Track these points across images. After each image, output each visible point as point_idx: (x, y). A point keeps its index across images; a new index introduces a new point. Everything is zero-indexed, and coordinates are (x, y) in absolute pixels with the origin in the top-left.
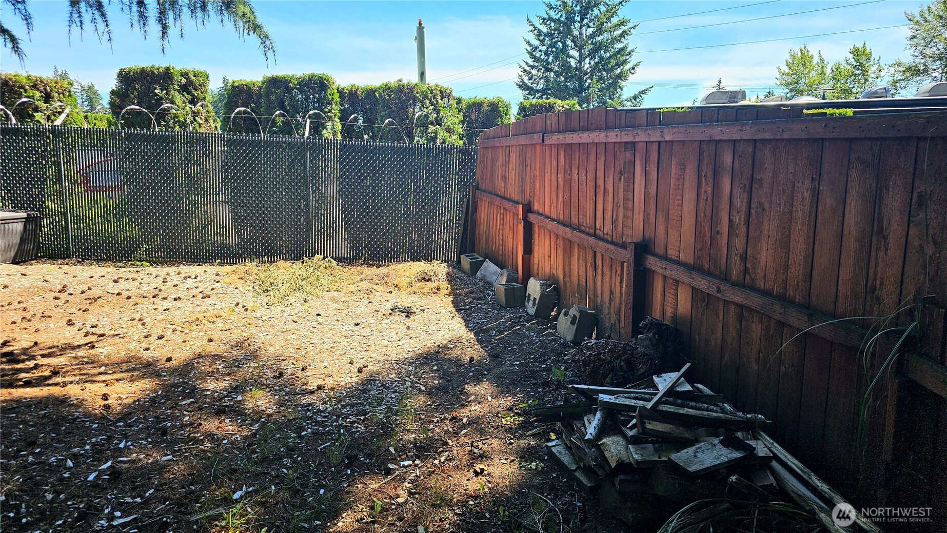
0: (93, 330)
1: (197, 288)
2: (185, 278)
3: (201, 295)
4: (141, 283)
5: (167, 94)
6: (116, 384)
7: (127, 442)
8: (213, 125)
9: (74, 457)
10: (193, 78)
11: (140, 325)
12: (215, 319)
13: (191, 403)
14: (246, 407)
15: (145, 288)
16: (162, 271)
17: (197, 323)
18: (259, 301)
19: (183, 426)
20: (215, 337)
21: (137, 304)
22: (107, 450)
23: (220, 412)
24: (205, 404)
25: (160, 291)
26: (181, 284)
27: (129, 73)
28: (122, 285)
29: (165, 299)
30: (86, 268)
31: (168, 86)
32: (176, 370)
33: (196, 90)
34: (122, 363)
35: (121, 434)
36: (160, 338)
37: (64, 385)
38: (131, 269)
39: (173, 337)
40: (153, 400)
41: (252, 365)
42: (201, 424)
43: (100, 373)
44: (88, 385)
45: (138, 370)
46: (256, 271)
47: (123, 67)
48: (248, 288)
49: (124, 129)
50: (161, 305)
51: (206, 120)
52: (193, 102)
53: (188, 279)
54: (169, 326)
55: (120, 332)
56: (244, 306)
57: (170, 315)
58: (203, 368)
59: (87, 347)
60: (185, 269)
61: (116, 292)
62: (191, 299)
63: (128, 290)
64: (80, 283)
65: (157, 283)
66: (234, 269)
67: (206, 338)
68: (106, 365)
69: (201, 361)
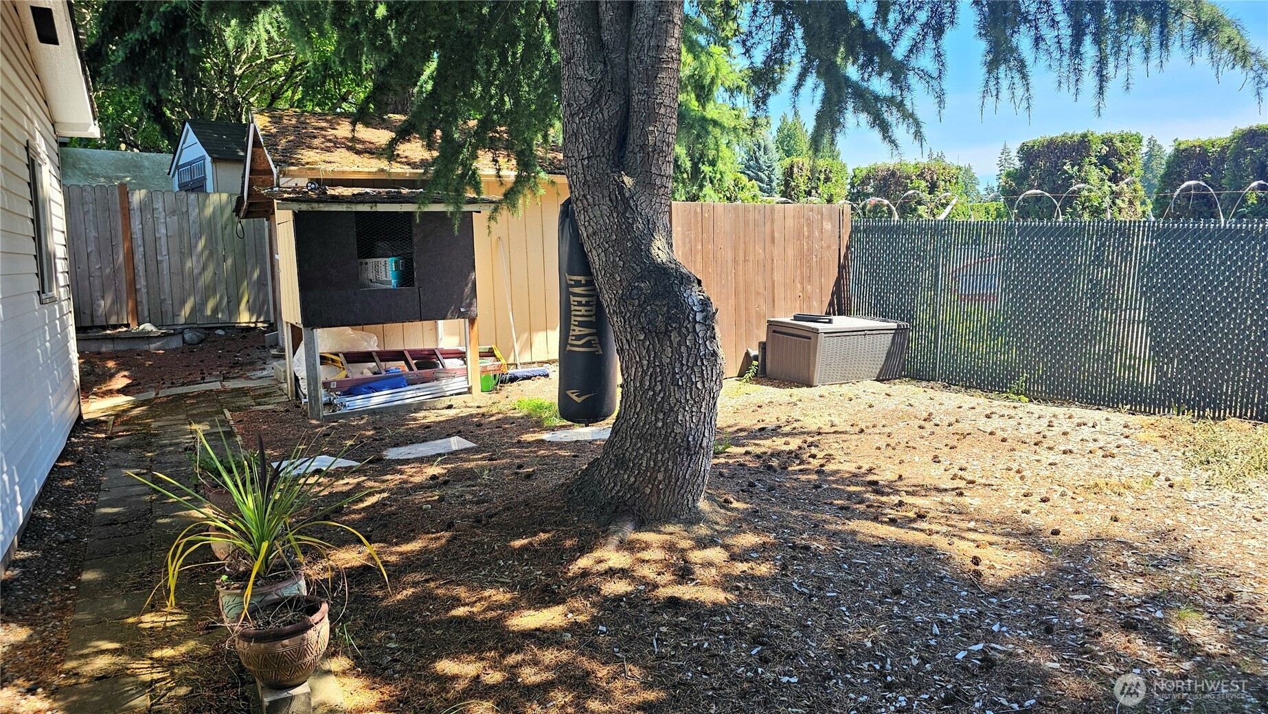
0: (961, 473)
1: (1095, 440)
2: (1079, 425)
3: (1100, 453)
4: (1019, 424)
5: (1079, 171)
6: (989, 548)
7: (1001, 626)
8: (1140, 209)
9: (942, 624)
10: (1119, 144)
11: (1017, 478)
12: (1122, 490)
13: (1086, 600)
14: (1171, 630)
15: (1024, 431)
16: (1048, 410)
17: (1096, 490)
18: (1193, 475)
19: (1073, 629)
20: (1122, 515)
21: (1014, 450)
22: (979, 627)
23: (1129, 626)
24: (1106, 607)
25: (1044, 437)
26: (1074, 433)
27: (1033, 147)
28: (995, 423)
29: (1050, 448)
30: (953, 395)
31: (1082, 160)
32: (1065, 549)
33: (1121, 161)
34: (995, 523)
35: (995, 614)
36: (1044, 501)
37: (931, 533)
38: (1007, 403)
39: (1060, 502)
40: (1034, 582)
41: (1180, 570)
42: (1100, 635)
43: (970, 530)
44: (955, 540)
45: (1016, 536)
46: (1188, 428)
47: (1025, 141)
48: (1174, 453)
49: (1019, 221)
50: (1047, 457)
51: (1131, 202)
52: (1114, 179)
53: (1083, 427)
54: (1056, 487)
55: (993, 483)
56: (1167, 480)
57: (1058, 473)
58: (1103, 556)
59: (954, 493)
60: (1079, 413)
61: (989, 431)
62: (1087, 456)
63: (1003, 430)
64: (947, 413)
65: (1040, 426)
66: (1152, 421)
67: (1109, 514)
68: (977, 521)
69: (1101, 545)
